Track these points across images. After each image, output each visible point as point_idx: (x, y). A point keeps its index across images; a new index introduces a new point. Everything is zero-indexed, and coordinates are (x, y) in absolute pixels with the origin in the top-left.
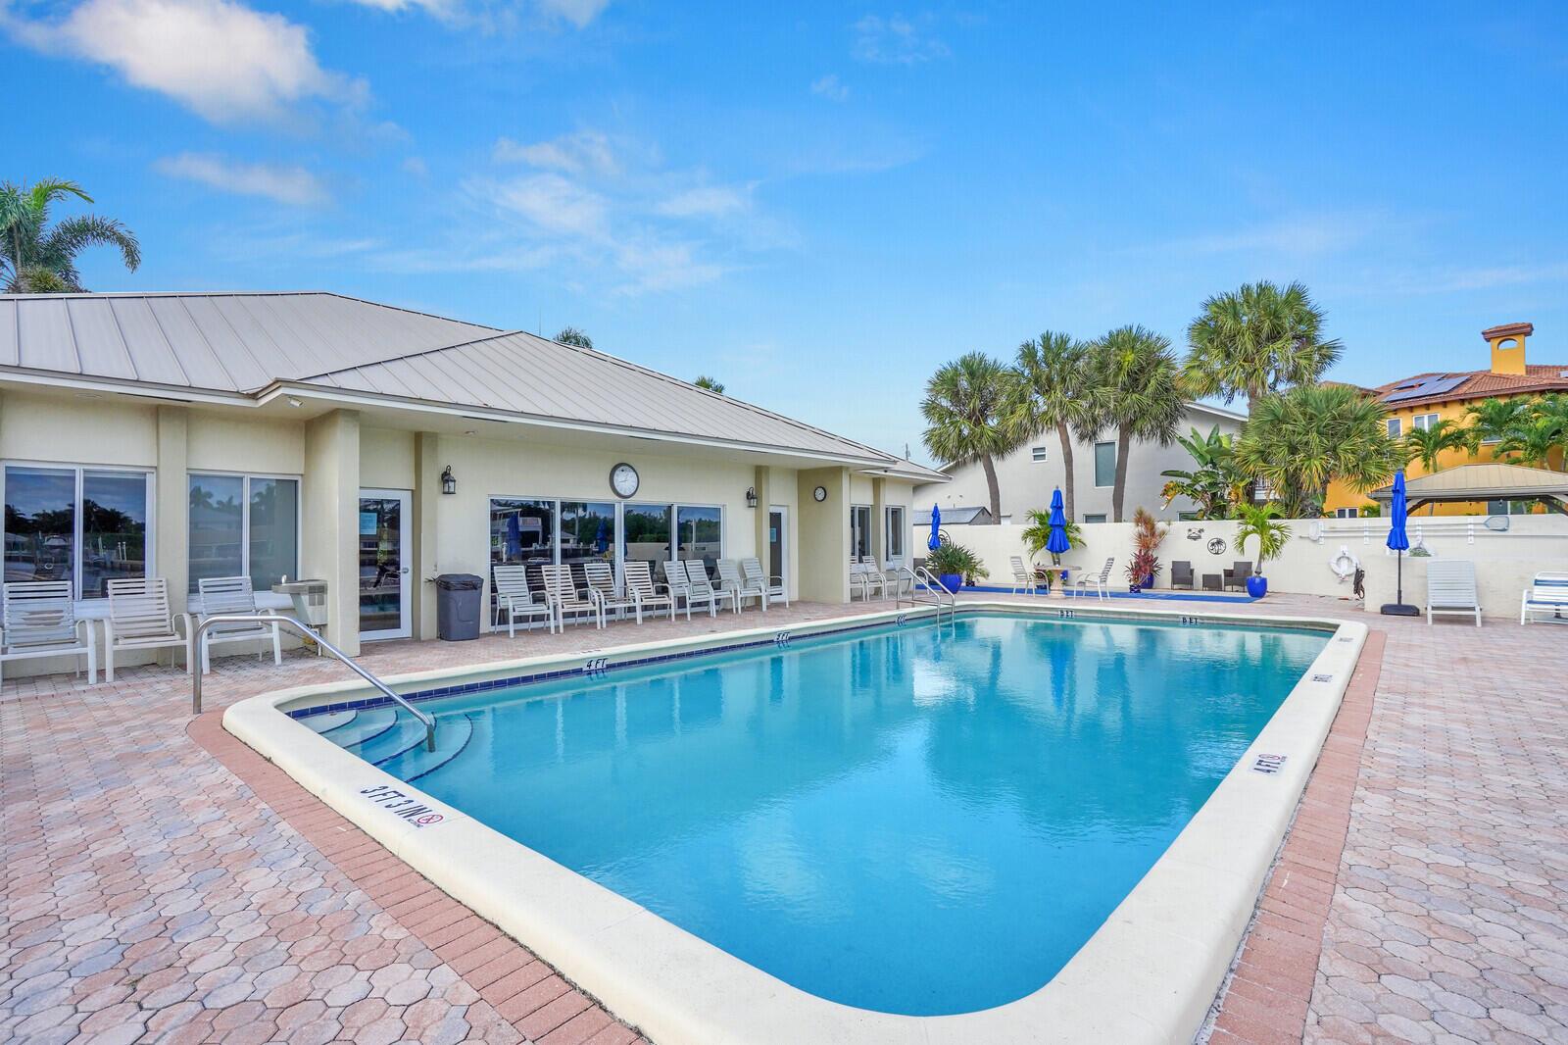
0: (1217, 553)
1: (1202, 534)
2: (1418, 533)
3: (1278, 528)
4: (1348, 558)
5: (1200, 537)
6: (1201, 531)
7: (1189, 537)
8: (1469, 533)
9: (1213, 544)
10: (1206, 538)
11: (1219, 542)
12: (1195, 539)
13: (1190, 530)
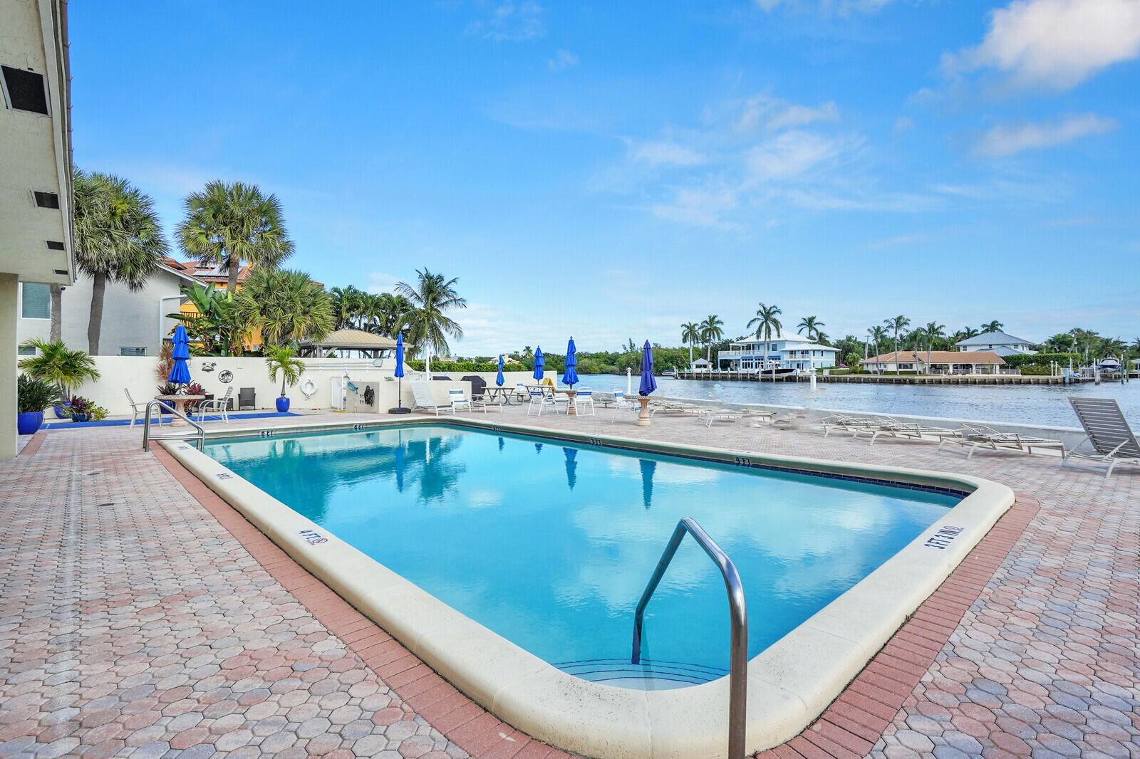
0: (226, 382)
1: (215, 367)
2: (346, 368)
3: (297, 363)
4: (312, 384)
5: (212, 370)
6: (214, 364)
7: (203, 370)
8: (367, 368)
9: (223, 375)
10: (218, 370)
11: (228, 373)
12: (208, 371)
13: (204, 364)
